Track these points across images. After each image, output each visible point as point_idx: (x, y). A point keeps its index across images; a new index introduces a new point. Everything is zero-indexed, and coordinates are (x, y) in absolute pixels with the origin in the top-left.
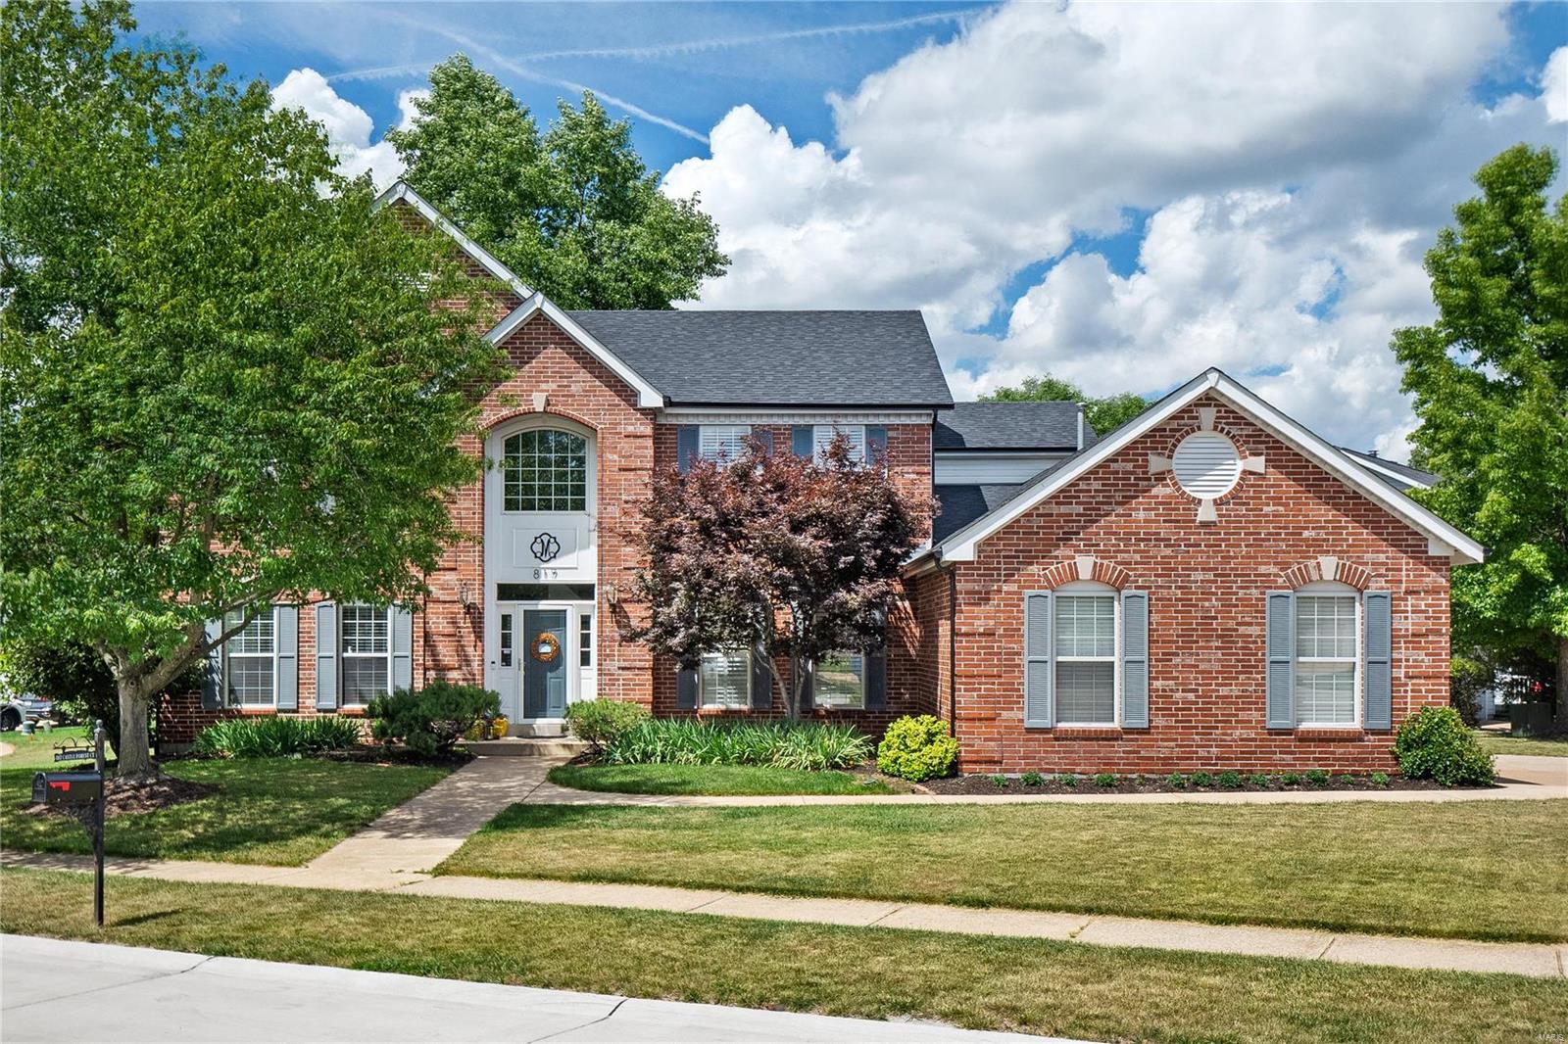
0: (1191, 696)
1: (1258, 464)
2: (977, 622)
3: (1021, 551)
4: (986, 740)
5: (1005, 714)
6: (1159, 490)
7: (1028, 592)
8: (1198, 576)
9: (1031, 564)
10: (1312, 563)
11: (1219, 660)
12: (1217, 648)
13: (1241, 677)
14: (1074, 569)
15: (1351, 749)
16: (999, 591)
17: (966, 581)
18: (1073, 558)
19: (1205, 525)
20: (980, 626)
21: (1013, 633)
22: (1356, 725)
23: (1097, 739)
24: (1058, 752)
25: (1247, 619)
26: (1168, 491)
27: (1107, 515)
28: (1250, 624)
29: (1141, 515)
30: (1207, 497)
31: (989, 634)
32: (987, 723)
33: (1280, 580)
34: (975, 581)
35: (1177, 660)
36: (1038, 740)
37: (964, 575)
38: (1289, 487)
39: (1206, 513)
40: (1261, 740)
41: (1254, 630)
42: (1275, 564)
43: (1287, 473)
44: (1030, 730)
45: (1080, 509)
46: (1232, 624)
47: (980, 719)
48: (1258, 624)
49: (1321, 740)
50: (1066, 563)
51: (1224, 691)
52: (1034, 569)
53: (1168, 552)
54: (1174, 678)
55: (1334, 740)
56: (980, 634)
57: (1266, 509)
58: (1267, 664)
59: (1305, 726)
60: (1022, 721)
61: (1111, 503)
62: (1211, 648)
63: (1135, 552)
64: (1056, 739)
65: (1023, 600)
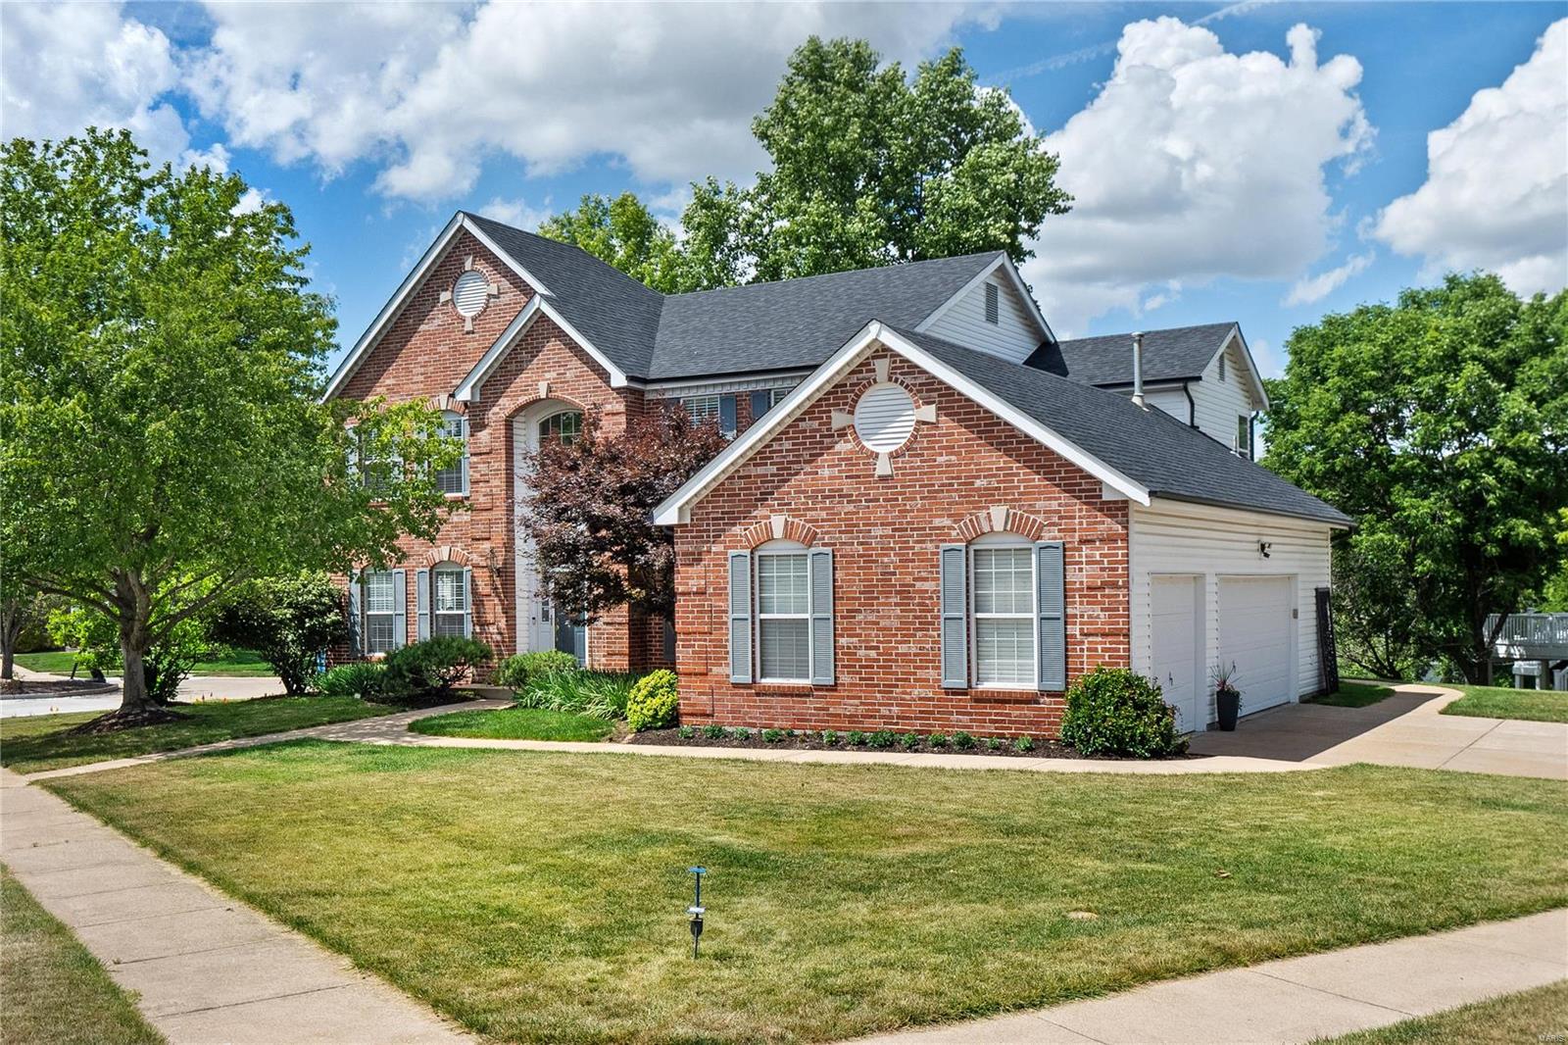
0: (873, 654)
1: (929, 413)
2: (691, 582)
3: (727, 513)
4: (700, 694)
5: (715, 670)
6: (842, 447)
7: (732, 552)
8: (878, 531)
9: (734, 525)
10: (983, 514)
11: (898, 617)
12: (896, 604)
13: (919, 634)
14: (769, 529)
15: (1026, 712)
16: (709, 552)
17: (682, 543)
18: (769, 517)
19: (883, 479)
20: (694, 585)
21: (720, 592)
22: (1033, 686)
23: (792, 695)
24: (759, 707)
25: (924, 575)
26: (849, 446)
27: (796, 474)
28: (925, 579)
29: (826, 472)
30: (884, 450)
31: (701, 593)
32: (701, 678)
33: (954, 533)
34: (689, 543)
35: (860, 617)
36: (742, 695)
37: (681, 537)
38: (960, 434)
39: (883, 468)
40: (939, 700)
41: (929, 586)
42: (949, 516)
43: (959, 421)
44: (736, 686)
45: (774, 469)
46: (909, 579)
47: (696, 674)
48: (934, 579)
49: (997, 701)
50: (764, 521)
51: (903, 649)
52: (737, 529)
53: (851, 508)
54: (860, 635)
55: (1009, 702)
56: (695, 594)
57: (940, 459)
58: (942, 620)
59: (986, 686)
60: (728, 676)
61: (799, 462)
62: (890, 604)
63: (822, 509)
64: (758, 694)
65: (726, 559)
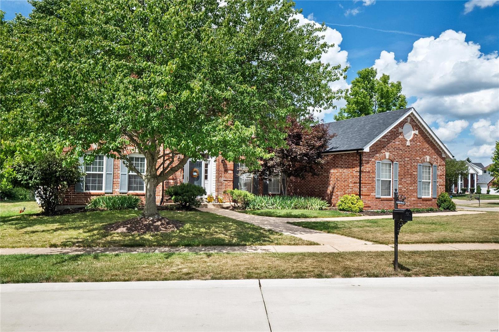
0: (405, 189)
1: (417, 132)
2: (367, 169)
3: (376, 150)
4: (368, 201)
5: (372, 194)
6: (400, 137)
7: (377, 161)
8: (407, 159)
9: (377, 154)
10: (425, 157)
11: (410, 180)
12: (410, 177)
13: (414, 185)
14: (385, 155)
15: (429, 203)
16: (371, 161)
17: (365, 157)
18: (385, 153)
19: (408, 146)
20: (367, 170)
21: (374, 172)
22: (430, 197)
23: (389, 201)
24: (381, 204)
25: (415, 170)
26: (402, 137)
27: (391, 142)
28: (415, 172)
29: (397, 143)
30: (408, 139)
31: (369, 172)
32: (368, 196)
33: (420, 161)
34: (367, 157)
35: (403, 180)
36: (378, 201)
37: (365, 156)
38: (422, 139)
39: (408, 143)
40: (417, 200)
41: (415, 173)
42: (419, 157)
43: (421, 135)
44: (377, 198)
45: (386, 140)
46: (412, 172)
47: (367, 195)
48: (416, 172)
49: (426, 200)
50: (384, 154)
51: (411, 188)
52: (378, 155)
53: (401, 152)
54: (403, 185)
55: (427, 200)
56: (367, 172)
57: (418, 143)
58: (418, 182)
59: (423, 197)
60: (375, 196)
61: (392, 139)
62: (408, 177)
63: (396, 152)
64: (381, 201)
65: (375, 163)
